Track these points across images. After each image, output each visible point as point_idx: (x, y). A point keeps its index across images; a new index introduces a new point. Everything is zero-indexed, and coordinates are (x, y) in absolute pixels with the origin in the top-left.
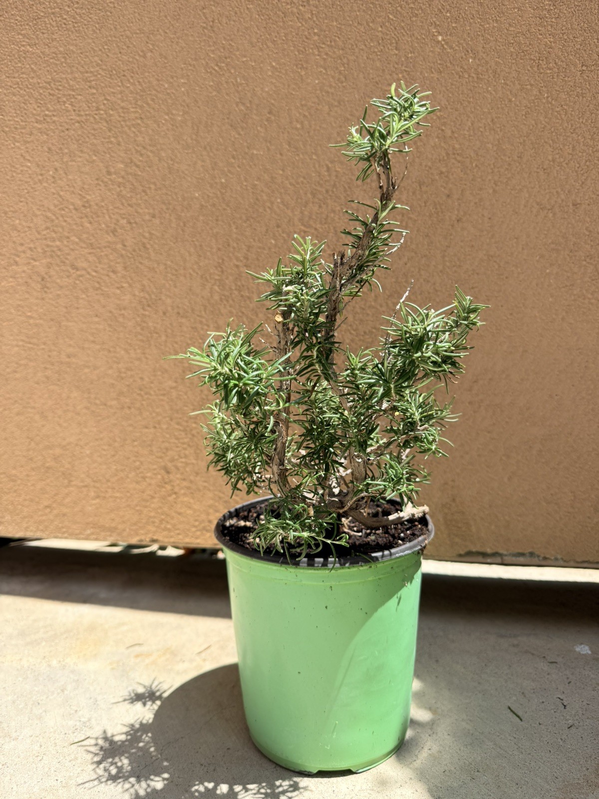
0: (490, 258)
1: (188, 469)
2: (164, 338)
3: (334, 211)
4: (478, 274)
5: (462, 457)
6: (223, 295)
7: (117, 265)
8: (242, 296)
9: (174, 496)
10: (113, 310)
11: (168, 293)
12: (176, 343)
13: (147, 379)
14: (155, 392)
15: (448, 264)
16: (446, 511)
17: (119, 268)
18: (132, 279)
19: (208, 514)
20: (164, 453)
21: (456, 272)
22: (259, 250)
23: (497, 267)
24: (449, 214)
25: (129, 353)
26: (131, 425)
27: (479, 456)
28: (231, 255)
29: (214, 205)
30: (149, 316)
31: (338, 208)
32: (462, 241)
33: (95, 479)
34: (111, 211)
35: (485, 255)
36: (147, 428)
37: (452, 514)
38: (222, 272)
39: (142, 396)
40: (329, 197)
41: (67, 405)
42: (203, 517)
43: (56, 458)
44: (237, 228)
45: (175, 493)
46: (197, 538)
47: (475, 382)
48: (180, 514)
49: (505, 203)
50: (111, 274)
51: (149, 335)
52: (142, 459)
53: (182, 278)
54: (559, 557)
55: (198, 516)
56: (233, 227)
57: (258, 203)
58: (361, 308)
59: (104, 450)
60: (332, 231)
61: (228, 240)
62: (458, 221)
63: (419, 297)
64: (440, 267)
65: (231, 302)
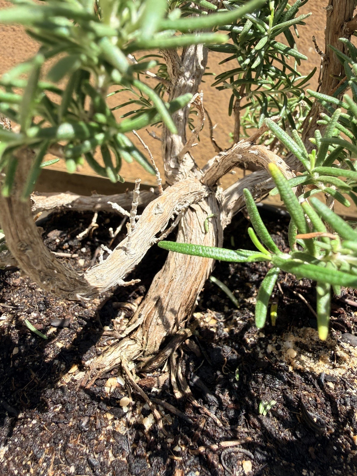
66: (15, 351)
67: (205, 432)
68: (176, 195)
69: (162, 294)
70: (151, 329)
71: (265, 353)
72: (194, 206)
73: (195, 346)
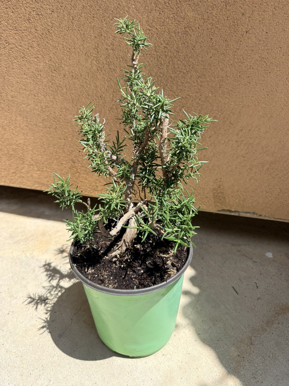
0: (262, 59)
1: (84, 162)
2: (65, 90)
3: (169, 18)
4: (253, 68)
5: (227, 168)
6: (99, 67)
7: (34, 43)
8: (110, 68)
9: (78, 174)
10: (34, 71)
11: (65, 63)
12: (73, 94)
13: (57, 113)
14: (63, 120)
15: (236, 60)
16: (215, 191)
17: (35, 45)
18: (43, 53)
19: (96, 183)
20: (70, 153)
21: (240, 66)
22: (120, 40)
23: (265, 65)
24: (242, 27)
25: (46, 98)
26: (52, 137)
27: (236, 168)
28: (103, 41)
29: (91, 6)
30: (55, 76)
31: (172, 16)
32: (247, 46)
33: (36, 162)
34: (25, 5)
35: (259, 57)
36: (60, 139)
37: (218, 193)
38: (98, 52)
39: (56, 123)
40: (166, 7)
41: (16, 124)
42: (94, 184)
43: (14, 150)
44: (106, 24)
45: (79, 172)
46: (91, 193)
47: (241, 130)
48: (82, 182)
49: (278, 22)
50: (30, 48)
51: (56, 88)
52: (60, 155)
53: (73, 54)
54: (267, 215)
55: (91, 184)
56: (104, 23)
57: (119, 7)
58: (181, 82)
59: (39, 148)
60: (167, 31)
61: (101, 31)
62: (247, 32)
63: (217, 79)
64: (231, 62)
65: (104, 72)
66: (92, 253)
67: (134, 267)
68: (127, 216)
69: (125, 238)
70: (123, 247)
71: (151, 253)
72: (132, 218)
73: (134, 252)
